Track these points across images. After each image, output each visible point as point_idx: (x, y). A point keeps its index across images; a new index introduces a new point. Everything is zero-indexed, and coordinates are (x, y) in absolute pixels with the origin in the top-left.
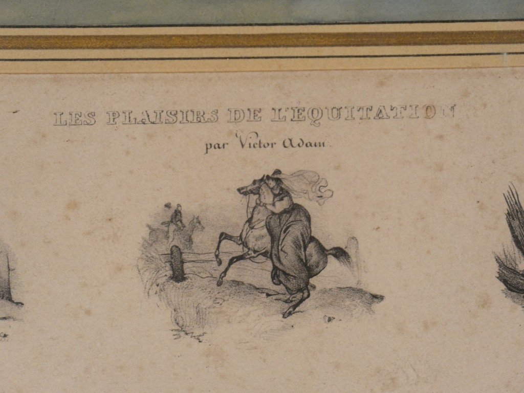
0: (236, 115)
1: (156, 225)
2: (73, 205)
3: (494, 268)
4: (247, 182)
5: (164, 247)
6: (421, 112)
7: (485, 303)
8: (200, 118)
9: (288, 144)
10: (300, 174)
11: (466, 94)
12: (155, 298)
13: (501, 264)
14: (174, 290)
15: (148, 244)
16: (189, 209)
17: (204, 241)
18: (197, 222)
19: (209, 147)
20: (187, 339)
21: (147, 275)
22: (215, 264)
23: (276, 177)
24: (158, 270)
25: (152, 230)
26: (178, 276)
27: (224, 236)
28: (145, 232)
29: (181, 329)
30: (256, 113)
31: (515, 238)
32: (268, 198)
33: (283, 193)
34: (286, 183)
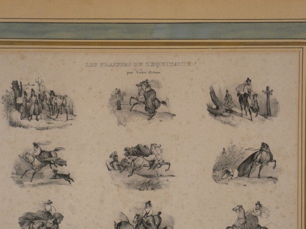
0: (136, 64)
1: (113, 94)
2: (90, 89)
3: (206, 107)
4: (138, 83)
5: (115, 101)
6: (187, 64)
7: (203, 117)
8: (126, 65)
9: (150, 72)
10: (153, 81)
11: (199, 59)
12: (112, 114)
13: (208, 106)
14: (118, 112)
15: (111, 100)
16: (122, 90)
17: (126, 99)
18: (124, 94)
19: (128, 73)
20: (121, 126)
21: (111, 108)
22: (129, 105)
23: (147, 82)
24: (113, 107)
25: (112, 96)
26: (119, 108)
27: (132, 98)
28: (110, 96)
29: (120, 123)
30: (141, 64)
31: (212, 99)
32: (144, 87)
33: (148, 86)
34: (149, 83)
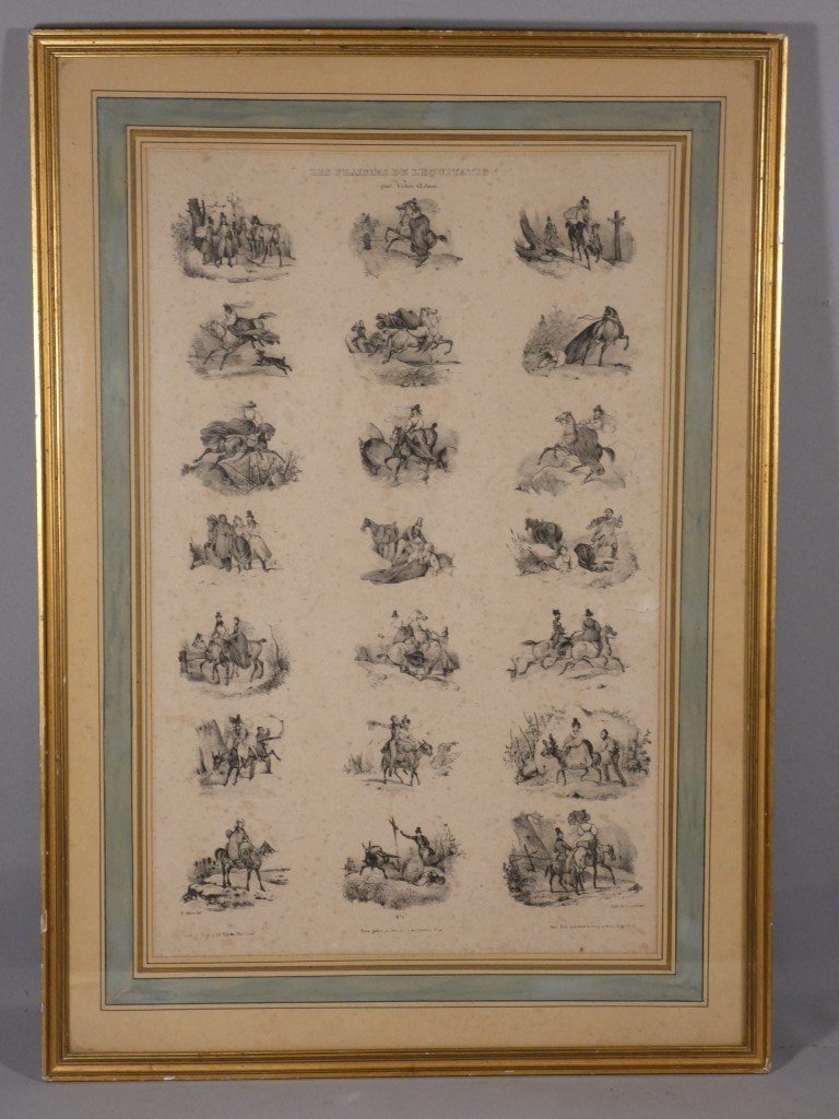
0: (396, 172)
1: (358, 223)
2: (319, 213)
3: (514, 246)
4: (400, 204)
5: (361, 234)
6: (482, 172)
7: (509, 263)
8: (379, 173)
9: (420, 186)
10: (425, 201)
11: (502, 164)
12: (357, 258)
13: (517, 245)
14: (366, 254)
15: (353, 233)
16: (373, 216)
17: (380, 231)
18: (377, 222)
19: (383, 187)
20: (371, 277)
21: (353, 247)
22: (384, 242)
23: (414, 202)
24: (358, 244)
25: (356, 225)
26: (368, 247)
27: (389, 229)
28: (352, 227)
29: (369, 272)
30: (405, 171)
31: (524, 233)
32: (410, 211)
33: (417, 209)
34: (419, 205)
